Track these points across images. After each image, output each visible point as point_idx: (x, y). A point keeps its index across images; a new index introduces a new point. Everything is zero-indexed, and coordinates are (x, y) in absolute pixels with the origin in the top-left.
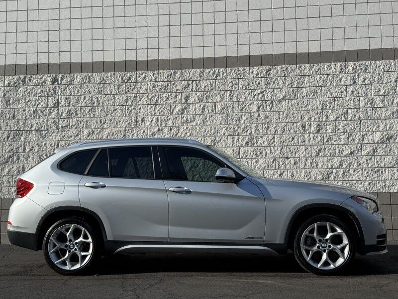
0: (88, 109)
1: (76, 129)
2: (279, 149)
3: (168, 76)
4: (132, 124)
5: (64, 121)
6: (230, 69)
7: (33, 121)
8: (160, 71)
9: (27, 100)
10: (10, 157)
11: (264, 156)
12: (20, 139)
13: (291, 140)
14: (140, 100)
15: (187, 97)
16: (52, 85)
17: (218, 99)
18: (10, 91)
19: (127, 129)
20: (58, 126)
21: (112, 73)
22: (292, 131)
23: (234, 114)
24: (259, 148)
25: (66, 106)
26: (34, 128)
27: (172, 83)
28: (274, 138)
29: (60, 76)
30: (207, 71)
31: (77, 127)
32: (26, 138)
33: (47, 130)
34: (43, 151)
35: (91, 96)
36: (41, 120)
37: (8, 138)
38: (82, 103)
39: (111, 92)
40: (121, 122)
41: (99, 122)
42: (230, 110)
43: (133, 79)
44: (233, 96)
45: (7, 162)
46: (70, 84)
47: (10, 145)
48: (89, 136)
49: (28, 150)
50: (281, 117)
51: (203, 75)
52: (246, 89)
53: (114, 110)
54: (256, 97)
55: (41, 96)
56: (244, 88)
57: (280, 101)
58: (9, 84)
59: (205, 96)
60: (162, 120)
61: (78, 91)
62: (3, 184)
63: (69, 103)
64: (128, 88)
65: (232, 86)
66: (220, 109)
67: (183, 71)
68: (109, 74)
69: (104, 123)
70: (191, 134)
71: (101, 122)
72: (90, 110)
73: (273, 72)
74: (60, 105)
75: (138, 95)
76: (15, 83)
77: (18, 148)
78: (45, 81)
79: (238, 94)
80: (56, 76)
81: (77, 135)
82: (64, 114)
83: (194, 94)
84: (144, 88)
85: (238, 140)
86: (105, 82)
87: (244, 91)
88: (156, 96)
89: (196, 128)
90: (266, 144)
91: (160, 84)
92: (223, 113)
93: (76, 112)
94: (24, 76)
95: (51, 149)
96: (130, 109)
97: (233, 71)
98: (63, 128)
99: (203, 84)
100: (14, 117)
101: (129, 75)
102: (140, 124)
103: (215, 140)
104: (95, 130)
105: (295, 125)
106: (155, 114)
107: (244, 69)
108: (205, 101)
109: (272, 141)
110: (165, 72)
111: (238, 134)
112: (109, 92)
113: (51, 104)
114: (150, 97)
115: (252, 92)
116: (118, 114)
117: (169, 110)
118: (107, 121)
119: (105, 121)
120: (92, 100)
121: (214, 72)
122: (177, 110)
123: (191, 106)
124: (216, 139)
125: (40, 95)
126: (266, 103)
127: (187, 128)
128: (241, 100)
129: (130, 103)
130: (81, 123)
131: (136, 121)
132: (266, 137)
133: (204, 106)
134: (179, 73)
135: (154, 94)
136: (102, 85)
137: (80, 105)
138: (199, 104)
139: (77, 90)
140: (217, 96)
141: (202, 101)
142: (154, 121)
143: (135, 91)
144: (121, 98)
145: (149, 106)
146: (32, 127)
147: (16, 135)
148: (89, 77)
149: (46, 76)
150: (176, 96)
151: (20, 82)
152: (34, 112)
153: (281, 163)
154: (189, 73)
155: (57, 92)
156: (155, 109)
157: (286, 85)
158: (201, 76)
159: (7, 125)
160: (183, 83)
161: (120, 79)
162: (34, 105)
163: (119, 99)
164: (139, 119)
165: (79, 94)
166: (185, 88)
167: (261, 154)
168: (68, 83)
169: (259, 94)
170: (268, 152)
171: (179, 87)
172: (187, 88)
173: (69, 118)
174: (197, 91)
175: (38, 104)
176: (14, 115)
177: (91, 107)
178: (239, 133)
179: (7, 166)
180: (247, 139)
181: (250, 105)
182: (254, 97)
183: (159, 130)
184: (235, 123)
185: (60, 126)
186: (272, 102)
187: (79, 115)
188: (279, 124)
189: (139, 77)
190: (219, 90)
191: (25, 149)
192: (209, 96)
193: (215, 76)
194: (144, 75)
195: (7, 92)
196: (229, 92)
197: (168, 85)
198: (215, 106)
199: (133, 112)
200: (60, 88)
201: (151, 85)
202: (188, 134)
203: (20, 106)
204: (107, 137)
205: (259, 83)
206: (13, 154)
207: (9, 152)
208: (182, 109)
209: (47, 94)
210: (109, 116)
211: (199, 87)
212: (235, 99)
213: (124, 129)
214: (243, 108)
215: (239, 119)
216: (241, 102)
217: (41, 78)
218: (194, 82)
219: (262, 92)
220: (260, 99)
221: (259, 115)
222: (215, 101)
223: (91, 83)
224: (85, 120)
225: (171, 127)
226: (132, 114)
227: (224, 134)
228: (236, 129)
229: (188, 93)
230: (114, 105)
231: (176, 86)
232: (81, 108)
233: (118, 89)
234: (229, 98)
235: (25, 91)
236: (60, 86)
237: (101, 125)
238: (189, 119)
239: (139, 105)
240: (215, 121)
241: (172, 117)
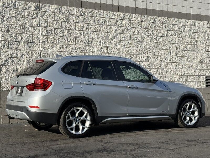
0: (59, 31)
1: (52, 43)
2: (160, 64)
3: (106, 15)
4: (86, 44)
5: (44, 37)
6: (137, 15)
7: (22, 35)
8: (101, 11)
9: (18, 19)
10: (7, 60)
11: (153, 68)
12: (13, 47)
13: (165, 59)
14: (91, 28)
15: (116, 29)
16: (35, 10)
17: (132, 32)
18: (5, 10)
19: (83, 46)
20: (40, 40)
21: (74, 8)
22: (165, 54)
23: (140, 42)
24: (151, 62)
25: (45, 27)
26: (23, 41)
27: (108, 19)
28: (158, 57)
29: (40, 5)
30: (127, 14)
31: (52, 42)
32: (17, 47)
33: (33, 42)
34: (30, 57)
35: (61, 22)
36: (28, 35)
37: (4, 46)
38: (55, 26)
39: (74, 21)
40: (80, 42)
41: (66, 40)
42: (138, 40)
43: (86, 14)
44: (139, 31)
45: (4, 64)
47: (6, 52)
48: (60, 49)
49: (19, 56)
50: (161, 46)
51: (125, 16)
52: (145, 28)
53: (75, 33)
54: (150, 34)
55: (28, 18)
56: (144, 28)
57: (160, 37)
60: (103, 42)
61: (53, 17)
62: (2, 80)
63: (47, 25)
64: (83, 20)
65: (139, 26)
66: (133, 38)
67: (114, 12)
68: (72, 8)
69: (69, 41)
72: (60, 31)
73: (157, 20)
74: (41, 26)
75: (89, 24)
76: (8, 5)
77: (12, 54)
78: (30, 7)
79: (141, 31)
80: (38, 4)
81: (53, 48)
82: (44, 33)
83: (120, 28)
84: (93, 21)
85: (142, 57)
86: (70, 13)
87: (144, 29)
88: (99, 26)
89: (121, 49)
90: (154, 61)
91: (101, 19)
92: (134, 41)
93: (52, 32)
94: (15, 1)
95: (36, 56)
96: (85, 33)
97: (139, 16)
98: (43, 42)
99: (124, 22)
100: (8, 31)
101: (84, 11)
102: (90, 43)
104: (64, 45)
105: (167, 51)
106: (99, 38)
107: (144, 17)
109: (157, 59)
110: (104, 12)
111: (142, 54)
112: (72, 21)
113: (35, 24)
114: (96, 27)
115: (148, 30)
116: (78, 36)
117: (107, 36)
118: (71, 40)
119: (70, 39)
120: (61, 24)
121: (130, 16)
122: (111, 37)
123: (118, 35)
124: (131, 56)
125: (27, 16)
126: (154, 37)
127: (116, 48)
128: (143, 34)
129: (85, 29)
130: (55, 40)
132: (154, 57)
133: (125, 36)
134: (112, 14)
135: (98, 25)
136: (67, 15)
138: (122, 34)
140: (131, 30)
141: (124, 32)
142: (99, 42)
143: (88, 22)
144: (80, 25)
145: (96, 33)
146: (22, 39)
147: (10, 45)
148: (60, 8)
149: (31, 3)
150: (110, 28)
151: (12, 5)
152: (23, 29)
153: (161, 72)
154: (118, 15)
155: (38, 16)
156: (99, 35)
157: (163, 29)
158: (123, 17)
159: (3, 36)
160: (114, 20)
161: (79, 13)
162: (23, 24)
163: (78, 26)
164: (90, 40)
165: (53, 20)
167: (152, 66)
168: (46, 11)
169: (151, 32)
170: (155, 65)
171: (112, 22)
172: (116, 23)
174: (121, 26)
175: (25, 23)
176: (8, 29)
177: (61, 30)
179: (4, 67)
180: (146, 57)
181: (147, 37)
182: (149, 33)
183: (101, 48)
184: (140, 47)
185: (41, 40)
186: (157, 37)
187: (53, 34)
188: (160, 50)
189: (90, 13)
190: (132, 27)
191: (17, 55)
192: (127, 30)
193: (130, 18)
194: (92, 12)
195: (2, 11)
196: (137, 29)
197: (106, 20)
198: (130, 36)
199: (86, 35)
200: (41, 14)
201: (97, 19)
202: (117, 52)
203: (12, 23)
204: (72, 50)
205: (151, 26)
206: (9, 59)
207: (6, 56)
208: (114, 37)
209: (32, 17)
210: (72, 36)
211: (122, 24)
212: (140, 33)
213: (81, 46)
214: (144, 39)
215: (142, 46)
216: (143, 36)
217: (27, 5)
218: (120, 21)
219: (152, 31)
220: (151, 35)
221: (151, 44)
222: (130, 33)
223: (61, 12)
224: (58, 38)
225: (108, 47)
226: (86, 36)
227: (135, 53)
228: (140, 51)
229: (117, 27)
230: (75, 30)
231: (110, 21)
232: (55, 30)
233: (78, 19)
234: (137, 33)
235: (15, 12)
236: (41, 12)
237: (68, 42)
238: (117, 43)
239: (90, 31)
240: (130, 45)
241: (109, 41)
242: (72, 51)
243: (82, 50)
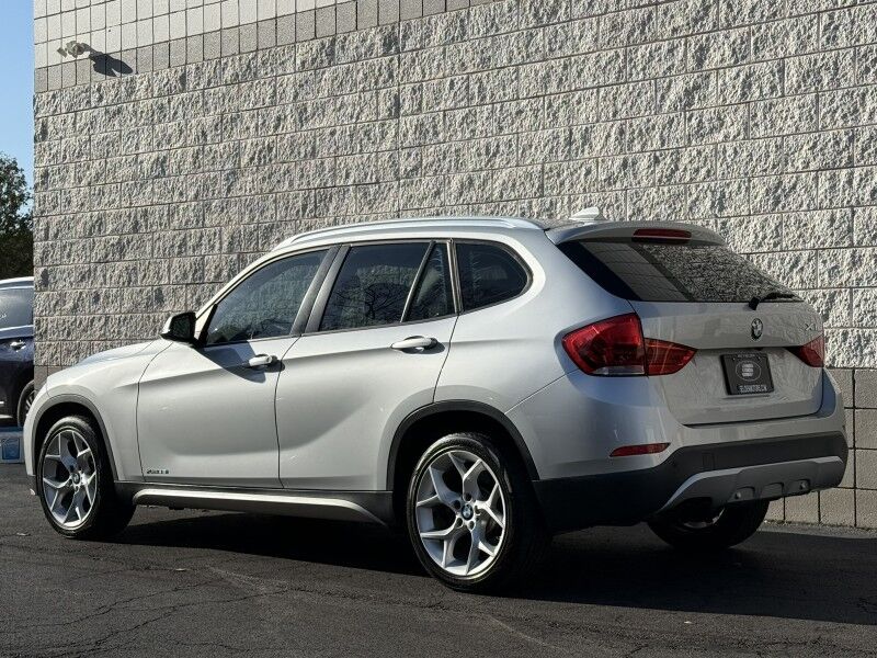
0: (460, 115)
1: (435, 174)
4: (560, 154)
5: (409, 155)
7: (350, 161)
9: (338, 105)
12: (327, 210)
14: (579, 76)
15: (701, 48)
17: (792, 45)
18: (306, 82)
19: (547, 166)
20: (398, 170)
23: (840, 93)
25: (413, 114)
26: (350, 182)
29: (401, 29)
31: (436, 171)
32: (337, 207)
33: (377, 182)
35: (465, 77)
36: (366, 156)
37: (304, 208)
38: (447, 99)
39: (511, 59)
40: (533, 148)
41: (483, 151)
42: (826, 81)
43: (561, 13)
44: (836, 28)
46: (421, 48)
48: (461, 194)
53: (517, 113)
55: (364, 90)
58: (303, 63)
59: (753, 39)
60: (633, 132)
61: (439, 65)
63: (420, 104)
64: (550, 42)
66: (794, 79)
68: (506, 5)
69: (495, 155)
70: (709, 171)
71: (487, 153)
72: (463, 119)
74: (402, 112)
75: (573, 59)
76: (313, 61)
78: (371, 48)
79: (853, 22)
80: (393, 28)
81: (438, 193)
82: (410, 137)
83: (721, 37)
84: (589, 37)
85: (850, 182)
88: (618, 56)
89: (725, 151)
91: (628, 16)
92: (804, 94)
93: (435, 127)
94: (331, 39)
96: (555, 105)
98: (408, 174)
100: (314, 154)
102: (577, 149)
103: (777, 188)
104: (475, 175)
106: (614, 115)
108: (753, 58)
111: (850, 164)
112: (505, 61)
113: (384, 108)
114: (603, 63)
116: (526, 123)
117: (653, 98)
118: (502, 148)
120: (468, 87)
122: (672, 95)
123: (713, 77)
124: (780, 183)
125: (362, 86)
127: (699, 153)
129: (553, 88)
130: (444, 158)
131: (569, 142)
133: (749, 76)
135: (613, 52)
136: (489, 42)
137: (442, 106)
138: (735, 70)
139: (436, 63)
140: (787, 35)
141: (744, 58)
142: (613, 137)
144: (533, 73)
145: (602, 93)
147: (320, 201)
148: (462, 21)
149: (374, 31)
150: (671, 51)
151: (324, 55)
152: (351, 136)
155: (395, 74)
156: (615, 99)
159: (302, 176)
160: (691, 4)
161: (531, 17)
162: (352, 117)
163: (529, 79)
164: (577, 136)
165: (441, 74)
166: (696, 21)
168: (418, 46)
171: (679, 21)
172: (702, 19)
173: (420, 145)
174: (729, 27)
175: (359, 114)
176: (314, 148)
177: (467, 110)
178: (850, 158)
183: (625, 165)
184: (840, 123)
185: (402, 170)
187: (441, 136)
190: (795, 13)
192: (763, 39)
195: (301, 86)
196: (825, 17)
197: (650, 18)
198: (781, 71)
199: (561, 113)
200: (402, 63)
201: (605, 25)
202: (703, 172)
203: (324, 123)
204: (502, 193)
208: (688, 93)
209: (376, 83)
210: (506, 131)
211: (736, 10)
212: (842, 42)
213: (539, 167)
215: (856, 111)
216: (863, 49)
217: (364, 40)
222: (781, 55)
223: (466, 37)
224: (453, 150)
225: (658, 154)
226: (560, 119)
227: (807, 164)
228: (842, 145)
229: (705, 36)
230: (518, 98)
231: (672, 17)
232: (445, 116)
233: (527, 47)
234: (824, 39)
235: (333, 81)
236: (402, 55)
237: (489, 161)
238: (706, 124)
239: (576, 90)
240: (779, 123)
241: (660, 120)
242: (501, 197)
243: (541, 187)
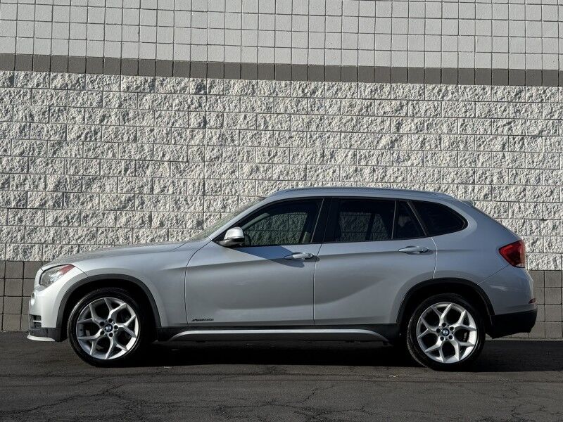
0: (250, 134)
1: (231, 162)
2: (532, 207)
3: (371, 92)
4: (317, 159)
5: (213, 150)
6: (463, 86)
7: (166, 147)
8: (360, 84)
9: (157, 115)
10: (129, 200)
11: (510, 216)
12: (145, 173)
13: (548, 194)
14: (329, 125)
15: (399, 123)
16: (195, 94)
17: (445, 128)
18: (130, 98)
19: (309, 166)
20: (204, 157)
21: (288, 82)
22: (550, 182)
23: (468, 153)
24: (503, 203)
25: (216, 128)
26: (166, 158)
27: (378, 102)
28: (525, 190)
29: (208, 82)
30: (430, 87)
31: (232, 160)
32: (154, 172)
33: (188, 161)
34: (180, 193)
35: (255, 114)
36: (179, 147)
37: (126, 170)
38: (241, 123)
39: (286, 111)
40: (300, 156)
41: (266, 154)
42: (462, 147)
43: (318, 93)
44: (466, 126)
45: (124, 207)
46: (223, 95)
47: (129, 182)
48: (251, 174)
49: (157, 190)
50: (535, 160)
51: (424, 92)
52: (485, 117)
53: (289, 138)
54: (500, 130)
55: (179, 110)
56: (483, 116)
57: (534, 137)
58: (128, 88)
59: (426, 124)
60: (361, 156)
61: (236, 106)
62: (118, 240)
63: (222, 124)
64: (311, 106)
65: (466, 112)
66: (447, 144)
67: (394, 85)
68: (283, 83)
69: (274, 156)
70: (403, 179)
71: (269, 155)
72: (253, 136)
73: (525, 95)
74: (208, 126)
75: (325, 116)
76: (137, 88)
77: (142, 186)
78: (184, 88)
79: (474, 125)
80: (202, 81)
81: (233, 172)
82: (214, 140)
83: (410, 120)
84: (336, 108)
85: (473, 190)
86: (277, 95)
87: (483, 120)
88: (353, 119)
89: (411, 171)
90: (513, 198)
91: (359, 102)
92: (451, 151)
93: (232, 137)
94: (152, 78)
95: (194, 191)
96: (314, 137)
97: (468, 90)
98: (211, 160)
99: (423, 106)
100: (135, 140)
101: (313, 87)
102: (328, 160)
103: (439, 189)
104: (261, 165)
105: (555, 173)
106: (350, 146)
107: (484, 89)
108: (426, 131)
109: (522, 194)
110: (368, 86)
111: (473, 183)
112: (282, 111)
113: (194, 122)
114: (344, 122)
115: (494, 122)
116: (295, 144)
117: (373, 142)
118: (279, 154)
119: (276, 152)
120: (256, 120)
121: (440, 90)
122: (383, 142)
123: (405, 137)
124: (440, 187)
125: (177, 108)
126: (514, 139)
127: (398, 170)
128: (478, 133)
129: (313, 127)
130: (239, 154)
131: (323, 156)
132: (512, 189)
133: (424, 139)
134: (388, 88)
135: (350, 117)
136: (271, 100)
137: (238, 127)
138: (417, 136)
139: (234, 104)
140: (442, 124)
141: (421, 131)
142: (350, 156)
143: (322, 111)
144: (301, 120)
145: (343, 135)
146: (164, 156)
147: (139, 168)
148: (253, 86)
149: (187, 79)
150: (382, 122)
151: (147, 86)
152: (167, 134)
153: (534, 227)
154: (403, 89)
155: (203, 105)
156: (351, 139)
157: (544, 116)
158: (420, 95)
159: (125, 151)
160: (393, 102)
161: (300, 92)
162: (168, 123)
163: (298, 122)
164: (327, 153)
165: (237, 111)
166: (397, 111)
167: (505, 212)
168: (221, 93)
169: (504, 125)
170: (516, 210)
171: (387, 109)
172: (399, 110)
173: (221, 145)
174: (413, 116)
175: (173, 123)
176: (135, 137)
177: (256, 132)
178: (474, 180)
179: (124, 213)
180: (486, 190)
181: (491, 140)
182: (497, 130)
183: (356, 170)
184: (469, 165)
185: (207, 157)
186: (523, 139)
187: (236, 142)
188: (533, 171)
189: (328, 90)
190: (447, 116)
191: (152, 189)
192: (431, 125)
193: (441, 95)
194: (335, 88)
195: (125, 100)
196: (461, 120)
197: (371, 105)
198: (440, 139)
199: (317, 141)
200: (209, 100)
201: (346, 103)
203: (144, 123)
204: (279, 177)
205: (505, 110)
206: (134, 197)
207: (128, 192)
208: (392, 142)
209: (189, 107)
210: (282, 145)
211: (417, 110)
212: (469, 130)
213: (304, 166)
214: (480, 145)
215: (475, 161)
216: (479, 136)
217: (179, 83)
218: (410, 103)
219: (509, 123)
220: (505, 132)
221: (504, 156)
222: (440, 132)
223: (255, 94)
224: (245, 151)
225: (375, 167)
226: (317, 144)
227: (453, 180)
228: (469, 175)
229: (401, 118)
230: (290, 130)
231: (383, 107)
232: (240, 132)
233: (297, 106)
234: (461, 129)
235: (153, 101)
236: (208, 96)
237: (270, 159)
238: (401, 157)
239: (327, 131)
240: (439, 162)
241: (377, 153)
242: (279, 178)
243: (305, 176)
